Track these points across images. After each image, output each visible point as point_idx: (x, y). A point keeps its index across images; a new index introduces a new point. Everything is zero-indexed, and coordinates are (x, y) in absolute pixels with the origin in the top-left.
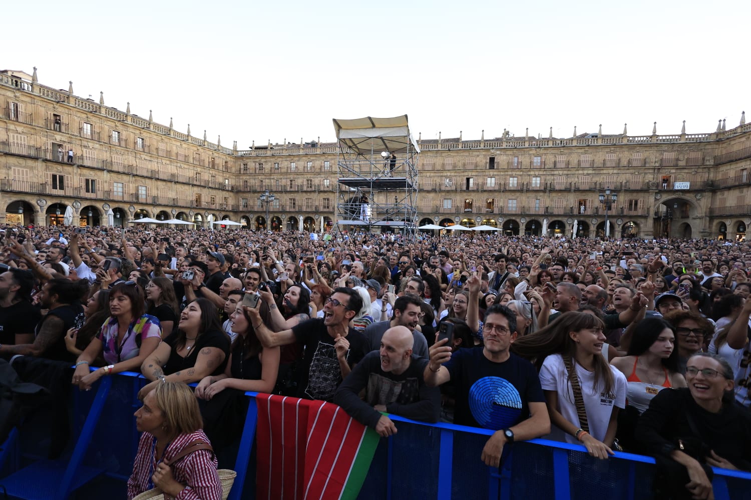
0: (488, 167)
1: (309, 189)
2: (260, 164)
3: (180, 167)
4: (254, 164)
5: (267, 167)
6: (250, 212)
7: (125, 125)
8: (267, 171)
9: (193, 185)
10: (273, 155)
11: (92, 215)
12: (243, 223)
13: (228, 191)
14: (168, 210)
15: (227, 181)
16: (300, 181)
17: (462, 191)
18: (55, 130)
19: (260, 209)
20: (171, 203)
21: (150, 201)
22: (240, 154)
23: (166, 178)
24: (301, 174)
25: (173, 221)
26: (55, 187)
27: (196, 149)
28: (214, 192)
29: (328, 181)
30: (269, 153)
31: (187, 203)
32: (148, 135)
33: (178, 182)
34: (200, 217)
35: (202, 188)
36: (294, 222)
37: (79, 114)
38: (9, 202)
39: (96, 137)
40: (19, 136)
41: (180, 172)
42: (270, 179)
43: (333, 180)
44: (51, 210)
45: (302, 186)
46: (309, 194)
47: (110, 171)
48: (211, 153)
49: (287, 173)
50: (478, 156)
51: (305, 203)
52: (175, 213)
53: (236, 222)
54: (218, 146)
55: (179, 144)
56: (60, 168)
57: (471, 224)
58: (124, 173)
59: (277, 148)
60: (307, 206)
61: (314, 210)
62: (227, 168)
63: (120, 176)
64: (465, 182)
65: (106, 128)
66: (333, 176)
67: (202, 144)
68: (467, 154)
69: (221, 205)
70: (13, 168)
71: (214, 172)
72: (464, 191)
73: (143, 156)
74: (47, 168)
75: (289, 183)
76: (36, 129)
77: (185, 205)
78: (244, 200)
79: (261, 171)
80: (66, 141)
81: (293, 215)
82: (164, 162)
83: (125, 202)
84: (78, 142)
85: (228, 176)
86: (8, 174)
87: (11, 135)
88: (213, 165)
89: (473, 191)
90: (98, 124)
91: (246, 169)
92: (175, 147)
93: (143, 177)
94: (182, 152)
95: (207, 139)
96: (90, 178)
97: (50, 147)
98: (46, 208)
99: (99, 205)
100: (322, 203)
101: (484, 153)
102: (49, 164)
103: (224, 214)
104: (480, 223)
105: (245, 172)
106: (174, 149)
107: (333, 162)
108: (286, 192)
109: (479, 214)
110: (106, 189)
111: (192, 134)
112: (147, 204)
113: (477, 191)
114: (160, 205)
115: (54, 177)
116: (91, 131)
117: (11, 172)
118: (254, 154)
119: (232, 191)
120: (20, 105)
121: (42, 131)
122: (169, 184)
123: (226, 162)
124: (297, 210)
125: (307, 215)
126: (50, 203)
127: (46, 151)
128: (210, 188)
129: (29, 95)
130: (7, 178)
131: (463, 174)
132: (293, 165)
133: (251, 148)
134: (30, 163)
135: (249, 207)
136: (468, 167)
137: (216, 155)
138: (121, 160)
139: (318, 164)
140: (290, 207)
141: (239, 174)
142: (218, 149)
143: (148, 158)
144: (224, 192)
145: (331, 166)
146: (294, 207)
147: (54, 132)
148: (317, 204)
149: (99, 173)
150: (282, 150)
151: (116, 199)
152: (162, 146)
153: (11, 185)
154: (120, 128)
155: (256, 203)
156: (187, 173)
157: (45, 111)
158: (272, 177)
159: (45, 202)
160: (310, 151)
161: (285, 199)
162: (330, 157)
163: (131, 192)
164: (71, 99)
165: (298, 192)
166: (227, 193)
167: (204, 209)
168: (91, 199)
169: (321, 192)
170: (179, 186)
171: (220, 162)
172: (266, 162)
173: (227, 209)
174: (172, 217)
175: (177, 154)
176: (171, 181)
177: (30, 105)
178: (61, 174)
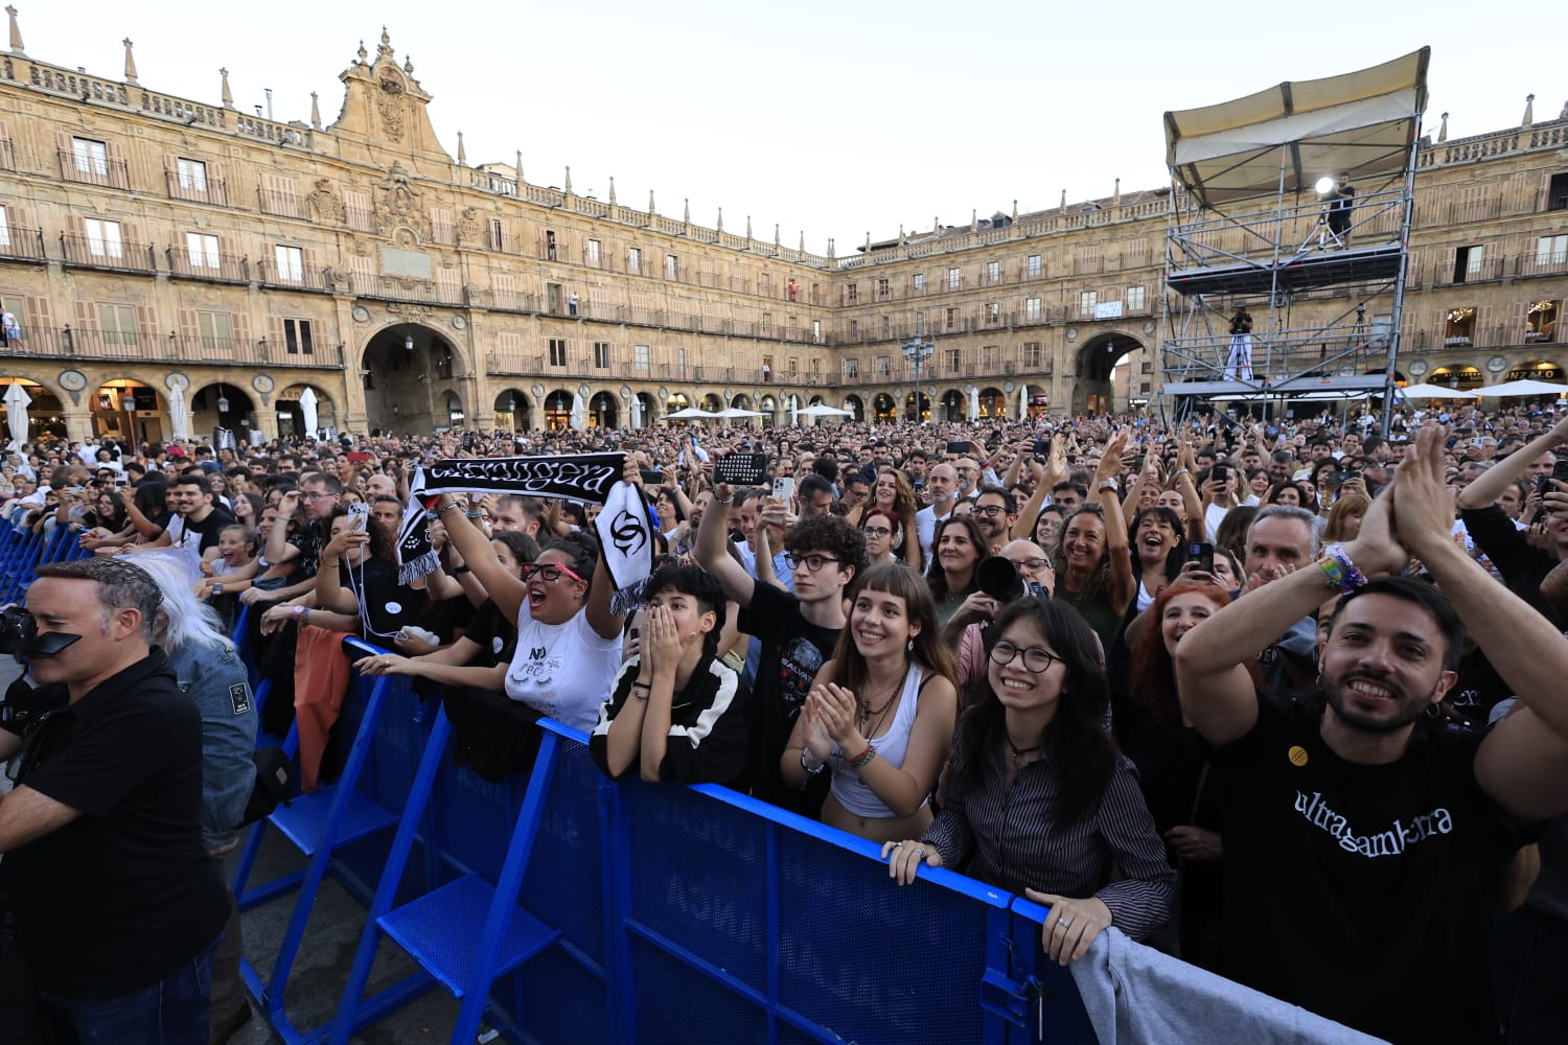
0: (1543, 203)
1: (992, 326)
2: (881, 282)
3: (737, 306)
4: (870, 283)
5: (897, 285)
6: (864, 387)
7: (648, 235)
8: (896, 294)
9: (760, 339)
10: (910, 258)
11: (605, 409)
12: (849, 410)
13: (819, 345)
14: (719, 391)
15: (817, 324)
16: (969, 309)
17: (1438, 288)
18: (550, 259)
19: (883, 380)
20: (723, 379)
21: (690, 377)
22: (840, 264)
23: (713, 330)
24: (975, 292)
25: (729, 413)
26: (554, 363)
27: (761, 264)
28: (794, 350)
29: (1037, 301)
30: (901, 254)
31: (749, 376)
32: (684, 248)
33: (733, 336)
34: (770, 402)
35: (774, 344)
36: (953, 404)
37: (582, 226)
38: (498, 392)
39: (606, 265)
40: (505, 276)
41: (737, 315)
42: (904, 311)
43: (1050, 297)
44: (551, 401)
45: (974, 320)
46: (990, 337)
47: (629, 325)
48: (788, 270)
49: (941, 295)
50: (1506, 177)
51: (981, 358)
52: (731, 398)
53: (835, 407)
54: (801, 252)
55: (733, 258)
56: (558, 326)
57: (1466, 382)
58: (650, 327)
59: (915, 241)
60: (987, 365)
61: (1002, 371)
62: (816, 295)
63: (644, 333)
64: (1452, 260)
65: (621, 243)
66: (1049, 288)
67: (773, 253)
68: (1464, 177)
69: (808, 375)
70: (500, 334)
71: (794, 309)
72: (1449, 287)
73: (678, 291)
74: (542, 331)
75: (945, 317)
76: (525, 263)
77: (746, 381)
78: (851, 363)
79: (884, 297)
80: (566, 276)
81: (954, 387)
82: (710, 297)
83: (653, 381)
84: (582, 277)
85: (818, 313)
86: (494, 346)
87: (494, 276)
88: (792, 294)
89: (1483, 284)
90: (609, 240)
91: (853, 296)
92: (727, 265)
93: (678, 331)
94: (738, 274)
95: (781, 243)
96: (601, 341)
97: (545, 292)
98: (544, 398)
99: (615, 390)
100: (1021, 354)
101: (1530, 166)
102: (546, 322)
103: (812, 393)
104: (1501, 376)
105: (852, 302)
106: (726, 271)
107: (1050, 254)
108: (939, 336)
109: (1502, 349)
110: (625, 359)
111: (754, 236)
112: (686, 383)
113: (1498, 281)
114: (707, 383)
115: (552, 343)
116: (599, 253)
117: (498, 342)
118: (869, 260)
119: (826, 345)
120: (505, 224)
121: (533, 264)
122: (719, 340)
123: (815, 285)
124: (964, 375)
125: (986, 386)
126: (548, 391)
127: (540, 299)
128: (789, 342)
129: (514, 202)
130: (493, 352)
131: (1445, 238)
132: (955, 275)
133: (862, 249)
134: (520, 322)
135: (860, 376)
136: (1462, 217)
137: (797, 272)
138: (646, 302)
139: (1012, 264)
140: (949, 368)
141: (839, 308)
142: (800, 259)
143: (684, 293)
144: (813, 350)
145: (1045, 267)
146: (956, 369)
147: (550, 263)
148: (1009, 357)
149: (613, 330)
150: (931, 242)
151: (641, 376)
152: (706, 267)
153: (498, 364)
154: (641, 241)
155: (873, 366)
156: (747, 316)
157: (535, 227)
158: (908, 307)
159: (542, 390)
160: (996, 237)
161: (938, 353)
162: (1041, 245)
163: (661, 362)
164: (569, 198)
165: (964, 334)
166: (818, 350)
167: (778, 386)
168: (603, 380)
169: (1021, 328)
170: (735, 343)
171: (804, 286)
172: (894, 275)
173: (818, 383)
174: (725, 406)
175: (731, 278)
176: (722, 335)
177: (515, 221)
178: (561, 338)
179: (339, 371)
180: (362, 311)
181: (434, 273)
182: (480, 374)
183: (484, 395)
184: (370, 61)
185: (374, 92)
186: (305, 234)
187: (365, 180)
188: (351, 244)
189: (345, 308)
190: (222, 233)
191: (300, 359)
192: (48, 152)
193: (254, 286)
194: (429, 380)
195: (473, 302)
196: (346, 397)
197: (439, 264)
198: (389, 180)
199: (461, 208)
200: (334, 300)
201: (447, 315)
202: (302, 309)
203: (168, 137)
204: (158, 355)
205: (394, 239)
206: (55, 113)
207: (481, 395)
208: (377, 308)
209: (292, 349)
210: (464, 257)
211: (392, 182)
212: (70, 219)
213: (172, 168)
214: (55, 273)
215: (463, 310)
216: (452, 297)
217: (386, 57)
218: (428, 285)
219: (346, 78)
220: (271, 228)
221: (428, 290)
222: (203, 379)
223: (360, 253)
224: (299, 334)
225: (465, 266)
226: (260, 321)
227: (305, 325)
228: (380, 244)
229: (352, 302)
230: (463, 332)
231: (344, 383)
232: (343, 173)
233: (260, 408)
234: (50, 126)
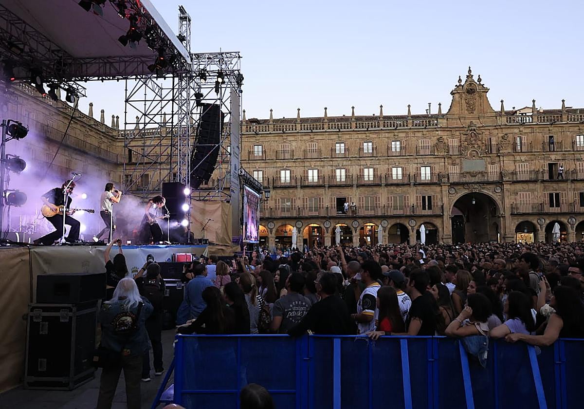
18: (550, 151)
26: (552, 205)
37: (571, 129)
38: (517, 223)
40: (523, 164)
56: (555, 186)
70: (519, 193)
74: (544, 189)
76: (535, 155)
80: (561, 158)
84: (572, 157)
86: (516, 199)
87: (517, 165)
97: (547, 168)
98: (545, 226)
102: (546, 184)
115: (551, 195)
117: (518, 197)
120: (523, 137)
121: (539, 155)
126: (548, 222)
127: (543, 173)
129: (530, 126)
130: (515, 203)
134: (531, 186)
147: (550, 153)
153: (518, 208)
157: (542, 136)
159: (544, 221)
177: (529, 134)
178: (557, 192)
179: (441, 216)
180: (453, 189)
181: (486, 168)
182: (508, 214)
183: (510, 224)
184: (462, 83)
185: (463, 95)
186: (432, 160)
187: (458, 133)
188: (450, 162)
189: (445, 188)
190: (403, 166)
191: (427, 212)
192: (357, 149)
193: (412, 184)
194: (487, 218)
195: (504, 179)
196: (443, 228)
197: (489, 163)
198: (468, 130)
199: (500, 135)
200: (441, 186)
201: (492, 186)
202: (429, 191)
203: (390, 135)
204: (380, 214)
205: (468, 156)
206: (360, 136)
207: (507, 225)
208: (460, 187)
209: (424, 208)
210: (501, 158)
211: (469, 131)
212: (360, 169)
213: (390, 146)
214: (355, 188)
215: (500, 183)
216: (495, 178)
217: (470, 79)
218: (482, 174)
219: (452, 93)
220: (420, 161)
221: (483, 176)
222: (393, 222)
223: (454, 164)
224: (427, 202)
225: (502, 162)
226: (413, 198)
227: (429, 198)
228: (462, 159)
229: (449, 186)
230: (499, 194)
231: (443, 221)
232: (448, 132)
233: (411, 233)
234: (358, 140)
